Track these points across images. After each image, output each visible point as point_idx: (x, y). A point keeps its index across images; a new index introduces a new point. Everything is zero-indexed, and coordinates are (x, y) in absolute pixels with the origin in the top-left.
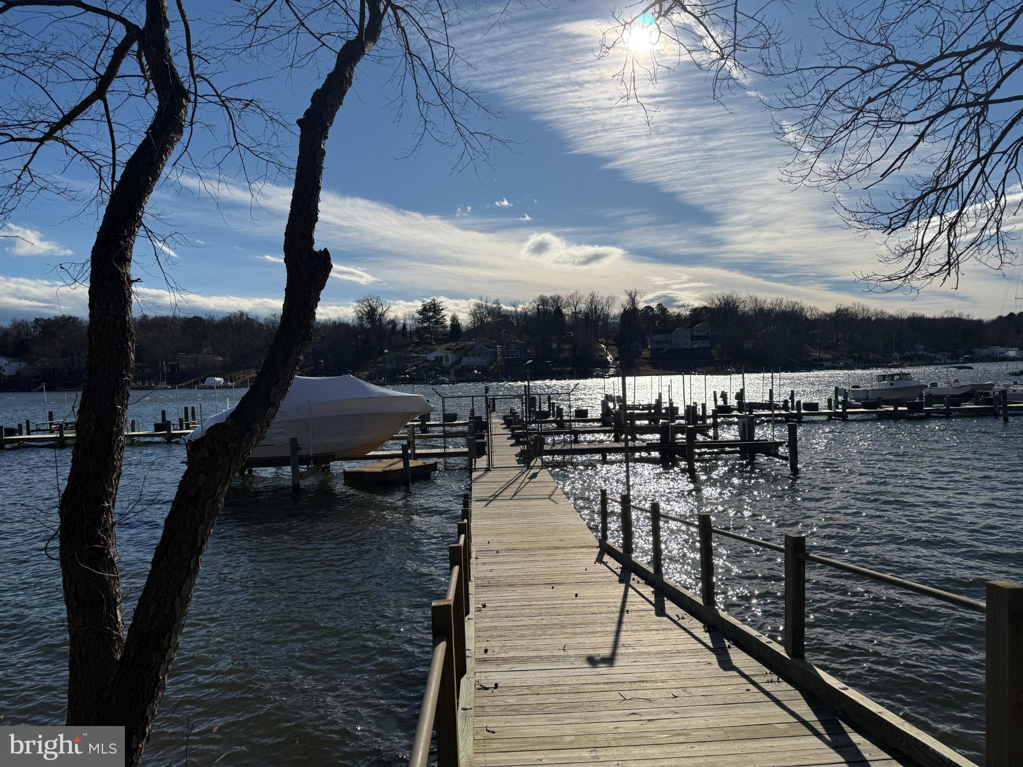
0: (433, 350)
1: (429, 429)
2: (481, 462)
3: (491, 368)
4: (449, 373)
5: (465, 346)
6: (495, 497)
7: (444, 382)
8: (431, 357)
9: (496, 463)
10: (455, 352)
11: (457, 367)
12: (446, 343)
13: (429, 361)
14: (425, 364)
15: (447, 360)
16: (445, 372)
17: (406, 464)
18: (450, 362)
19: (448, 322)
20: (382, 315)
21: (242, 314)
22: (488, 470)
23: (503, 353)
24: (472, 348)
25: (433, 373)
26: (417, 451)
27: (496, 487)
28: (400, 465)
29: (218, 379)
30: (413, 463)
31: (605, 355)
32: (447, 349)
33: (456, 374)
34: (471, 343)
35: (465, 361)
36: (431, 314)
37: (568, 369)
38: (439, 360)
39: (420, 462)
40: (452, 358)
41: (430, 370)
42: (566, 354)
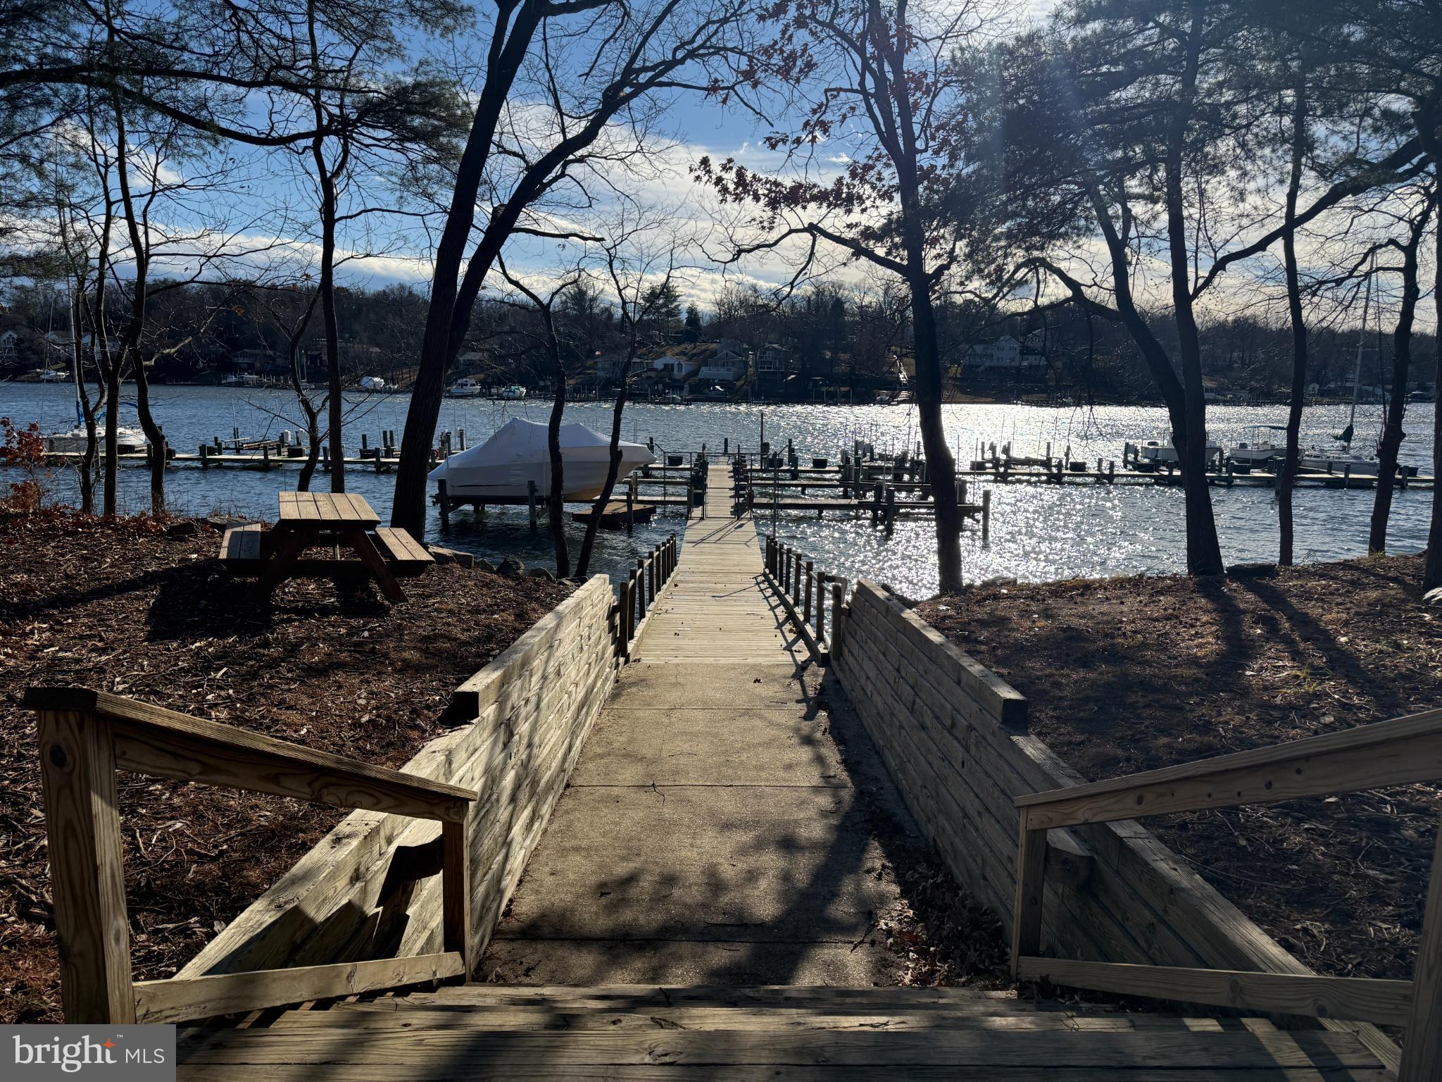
0: (661, 355)
1: (654, 473)
2: (697, 512)
3: (739, 383)
4: (682, 389)
5: (705, 351)
6: (702, 540)
7: (674, 402)
8: (659, 364)
9: (710, 513)
10: (691, 358)
11: (694, 380)
12: (679, 344)
13: (656, 370)
14: (649, 374)
15: (680, 370)
16: (677, 386)
17: (630, 507)
18: (684, 373)
19: (684, 317)
20: (594, 299)
21: (402, 287)
22: (702, 519)
23: (756, 363)
24: (714, 353)
25: (661, 387)
26: (640, 498)
27: (706, 533)
28: (625, 509)
29: (377, 379)
30: (636, 507)
31: (896, 370)
32: (682, 353)
33: (691, 391)
34: (714, 346)
35: (705, 372)
36: (661, 301)
37: (843, 389)
38: (668, 368)
39: (641, 507)
40: (687, 367)
41: (656, 383)
42: (843, 368)
